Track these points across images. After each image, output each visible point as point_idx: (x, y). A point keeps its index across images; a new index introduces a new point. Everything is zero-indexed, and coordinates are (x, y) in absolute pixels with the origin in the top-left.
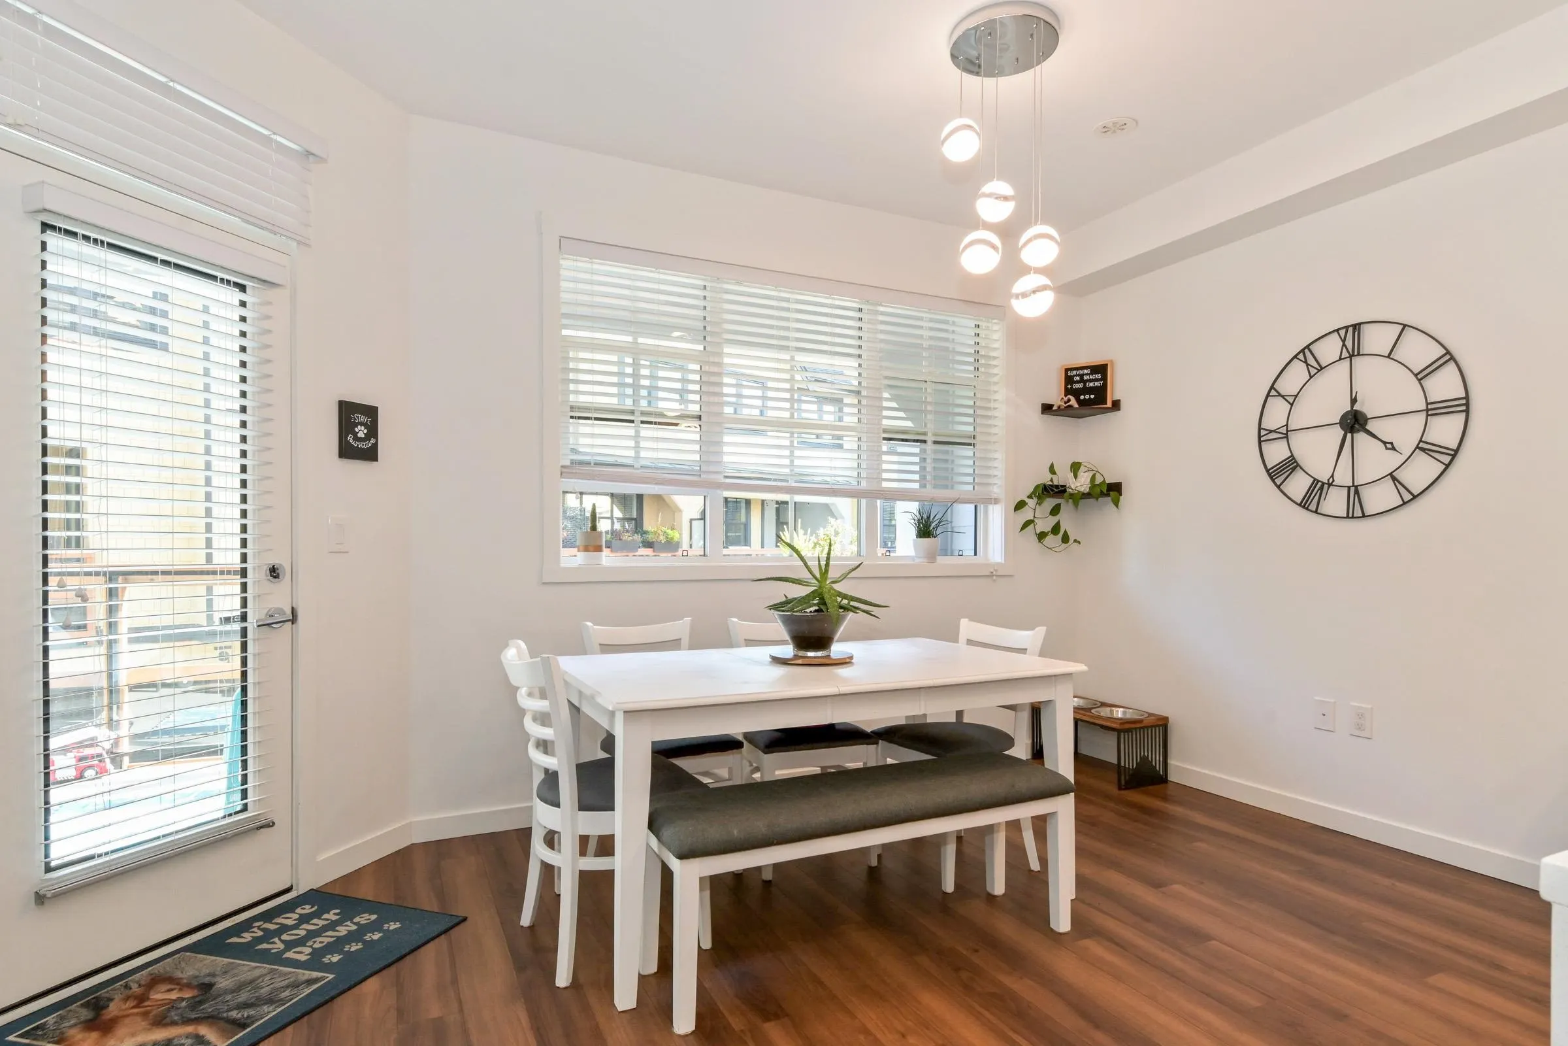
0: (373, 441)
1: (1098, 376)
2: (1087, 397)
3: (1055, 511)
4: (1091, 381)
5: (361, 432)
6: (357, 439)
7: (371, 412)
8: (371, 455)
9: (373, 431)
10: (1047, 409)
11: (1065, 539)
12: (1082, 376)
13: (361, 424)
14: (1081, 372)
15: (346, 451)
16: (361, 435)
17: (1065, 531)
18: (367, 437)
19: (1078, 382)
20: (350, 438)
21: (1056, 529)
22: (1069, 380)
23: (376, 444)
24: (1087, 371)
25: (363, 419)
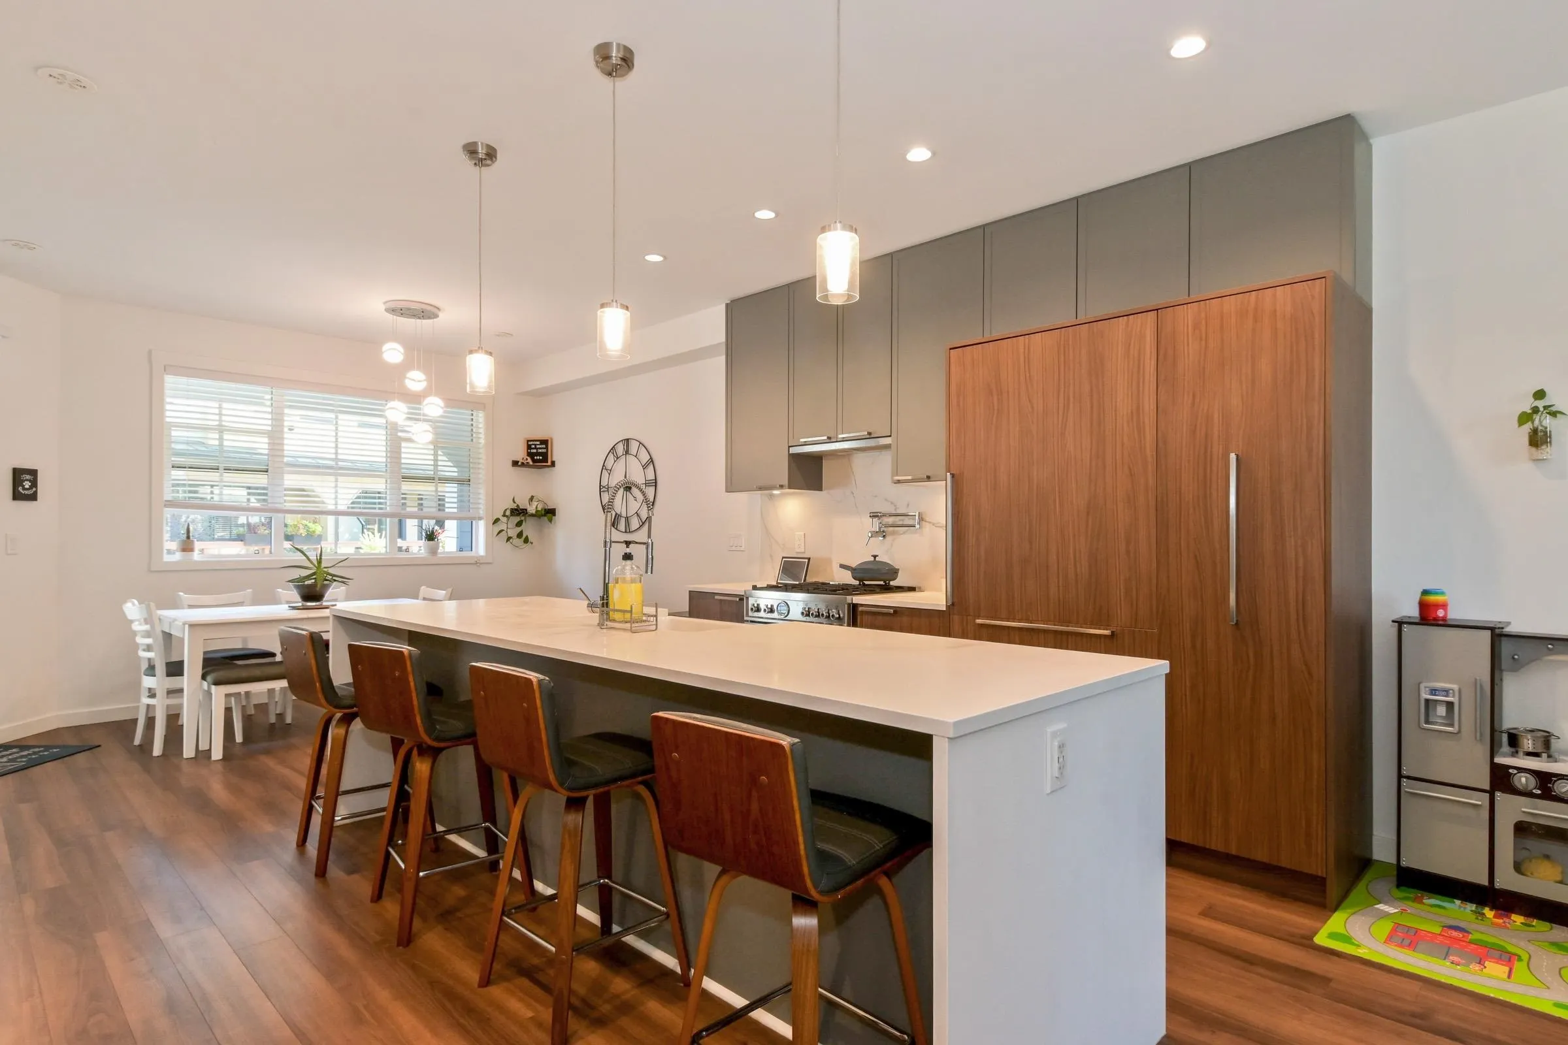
0: (34, 489)
1: (544, 446)
2: (538, 458)
3: (519, 524)
4: (540, 448)
5: (27, 484)
6: (24, 489)
7: (33, 473)
8: (33, 497)
9: (34, 484)
10: (515, 463)
11: (526, 541)
12: (535, 445)
13: (27, 480)
14: (535, 443)
15: (17, 496)
16: (27, 486)
17: (527, 536)
18: (31, 488)
19: (533, 449)
20: (20, 489)
21: (520, 535)
22: (529, 447)
23: (37, 490)
24: (538, 443)
25: (28, 477)
